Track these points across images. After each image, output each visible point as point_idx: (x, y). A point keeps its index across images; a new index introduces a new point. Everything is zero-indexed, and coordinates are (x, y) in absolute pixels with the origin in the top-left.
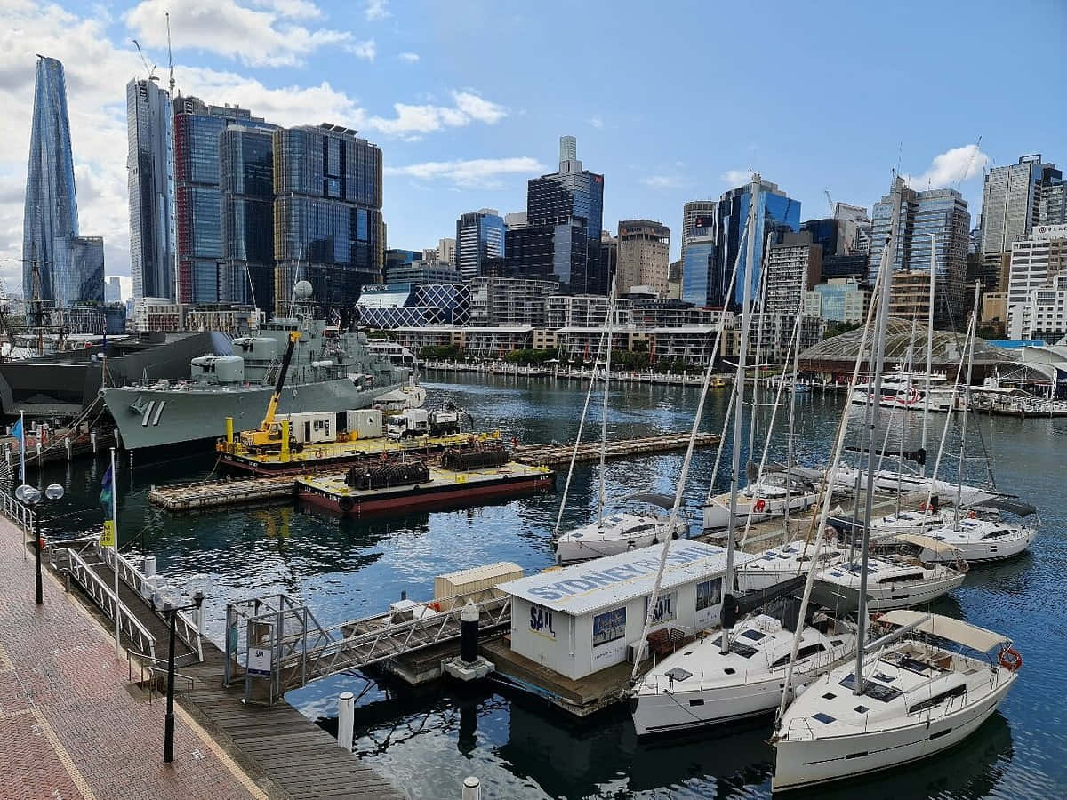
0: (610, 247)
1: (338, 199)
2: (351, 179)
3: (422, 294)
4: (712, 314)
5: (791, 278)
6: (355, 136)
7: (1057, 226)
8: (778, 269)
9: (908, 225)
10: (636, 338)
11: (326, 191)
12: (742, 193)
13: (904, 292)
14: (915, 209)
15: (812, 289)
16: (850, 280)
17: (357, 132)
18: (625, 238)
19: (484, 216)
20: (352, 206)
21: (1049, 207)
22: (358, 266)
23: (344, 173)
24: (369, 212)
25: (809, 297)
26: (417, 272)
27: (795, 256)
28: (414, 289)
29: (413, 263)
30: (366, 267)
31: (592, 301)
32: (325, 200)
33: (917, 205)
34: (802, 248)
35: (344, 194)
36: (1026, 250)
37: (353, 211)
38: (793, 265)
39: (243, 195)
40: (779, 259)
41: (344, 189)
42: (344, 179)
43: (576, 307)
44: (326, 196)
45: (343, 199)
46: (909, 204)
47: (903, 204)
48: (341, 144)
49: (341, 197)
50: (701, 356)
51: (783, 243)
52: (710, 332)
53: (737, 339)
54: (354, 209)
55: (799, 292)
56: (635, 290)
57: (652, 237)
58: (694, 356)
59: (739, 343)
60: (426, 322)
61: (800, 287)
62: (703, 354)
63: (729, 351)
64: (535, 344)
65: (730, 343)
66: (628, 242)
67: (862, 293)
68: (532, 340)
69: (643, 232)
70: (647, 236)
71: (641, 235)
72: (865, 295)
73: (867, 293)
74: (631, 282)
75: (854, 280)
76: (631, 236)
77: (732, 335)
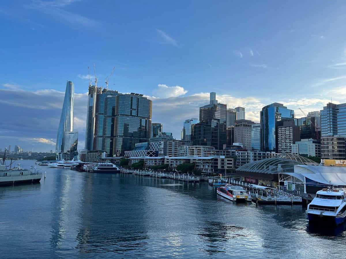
0: (232, 129)
1: (135, 116)
2: (140, 110)
3: (151, 146)
6: (143, 96)
10: (194, 161)
11: (131, 114)
15: (295, 143)
16: (310, 140)
18: (236, 126)
20: (140, 118)
22: (142, 138)
23: (138, 108)
24: (146, 120)
25: (294, 146)
27: (287, 130)
28: (149, 145)
30: (144, 138)
31: (196, 148)
32: (131, 117)
33: (338, 110)
34: (290, 127)
35: (138, 114)
38: (287, 134)
39: (111, 116)
40: (281, 132)
42: (138, 110)
43: (190, 150)
44: (131, 115)
45: (137, 116)
46: (333, 109)
47: (331, 109)
48: (137, 99)
49: (137, 115)
50: (209, 168)
51: (283, 125)
52: (213, 159)
53: (226, 162)
54: (141, 119)
55: (290, 144)
56: (234, 144)
57: (246, 125)
58: (208, 168)
59: (228, 164)
60: (147, 156)
61: (290, 142)
62: (210, 168)
63: (223, 167)
64: (165, 163)
65: (223, 164)
66: (238, 127)
67: (314, 144)
68: (163, 162)
69: (243, 123)
70: (244, 125)
71: (242, 125)
72: (316, 146)
73: (317, 144)
74: (239, 142)
75: (311, 139)
76: (239, 125)
77: (224, 160)
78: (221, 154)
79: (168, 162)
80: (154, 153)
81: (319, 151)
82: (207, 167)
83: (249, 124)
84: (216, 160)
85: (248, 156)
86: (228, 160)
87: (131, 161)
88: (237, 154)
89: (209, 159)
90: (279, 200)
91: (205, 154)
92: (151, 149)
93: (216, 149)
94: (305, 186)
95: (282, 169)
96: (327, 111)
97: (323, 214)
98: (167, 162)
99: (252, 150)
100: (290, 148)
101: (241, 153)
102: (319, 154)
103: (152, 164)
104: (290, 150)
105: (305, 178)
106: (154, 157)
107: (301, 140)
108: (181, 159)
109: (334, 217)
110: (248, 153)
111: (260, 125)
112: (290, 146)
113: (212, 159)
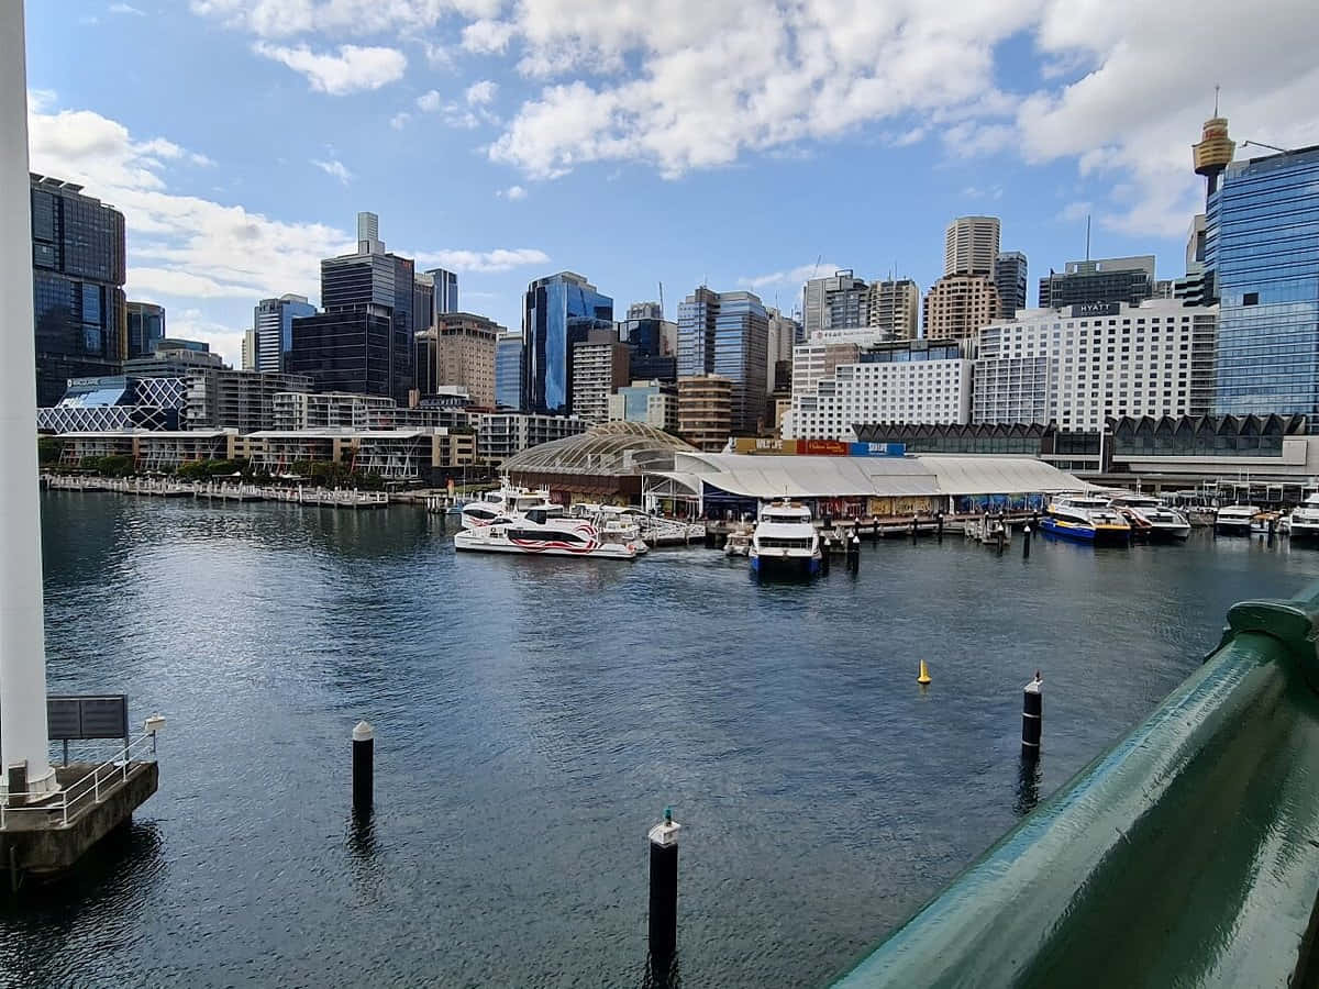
0: (429, 342)
1: (52, 269)
2: (73, 245)
3: (143, 390)
4: (470, 417)
5: (596, 379)
6: (80, 192)
7: (842, 331)
8: (583, 369)
9: (708, 327)
10: (346, 445)
12: (548, 283)
13: (702, 397)
14: (717, 310)
15: (616, 393)
16: (652, 383)
17: (81, 188)
18: (445, 332)
19: (288, 302)
20: (77, 280)
21: (833, 315)
22: (87, 356)
23: (62, 237)
24: (103, 289)
25: (613, 400)
26: (160, 363)
27: (599, 354)
28: (132, 384)
29: (157, 353)
30: (99, 358)
31: (335, 400)
33: (719, 307)
34: (604, 346)
35: (62, 264)
36: (806, 355)
37: (79, 288)
38: (597, 365)
40: (583, 358)
41: (62, 258)
42: (62, 245)
43: (314, 407)
45: (62, 270)
46: (709, 305)
47: (704, 305)
48: (56, 201)
49: (58, 267)
50: (405, 467)
51: (587, 341)
52: (416, 437)
53: (455, 445)
54: (80, 284)
55: (604, 395)
56: (442, 390)
57: (475, 333)
58: (398, 467)
59: (461, 451)
60: (134, 425)
61: (604, 390)
62: (407, 464)
63: (446, 461)
64: (231, 453)
65: (446, 451)
66: (449, 337)
67: (663, 396)
68: (225, 448)
69: (465, 326)
70: (468, 331)
71: (462, 330)
72: (667, 399)
73: (669, 396)
74: (451, 382)
75: (656, 382)
76: (451, 330)
77: (448, 440)
78: (425, 421)
79: (241, 448)
80: (159, 418)
81: (672, 414)
82: (395, 463)
83: (483, 329)
84: (428, 440)
85: (511, 428)
86: (460, 441)
87: (74, 445)
88: (471, 420)
89: (403, 439)
90: (662, 537)
91: (375, 420)
92: (144, 404)
93: (398, 406)
94: (701, 502)
95: (635, 462)
96: (696, 309)
97: (789, 554)
98: (237, 448)
99: (498, 408)
100: (604, 406)
101: (493, 419)
102: (672, 421)
103: (178, 458)
104: (604, 411)
105: (702, 484)
106: (160, 430)
107: (630, 384)
108: (298, 439)
109: (809, 558)
110: (512, 419)
111: (521, 335)
112: (604, 400)
113: (413, 439)
